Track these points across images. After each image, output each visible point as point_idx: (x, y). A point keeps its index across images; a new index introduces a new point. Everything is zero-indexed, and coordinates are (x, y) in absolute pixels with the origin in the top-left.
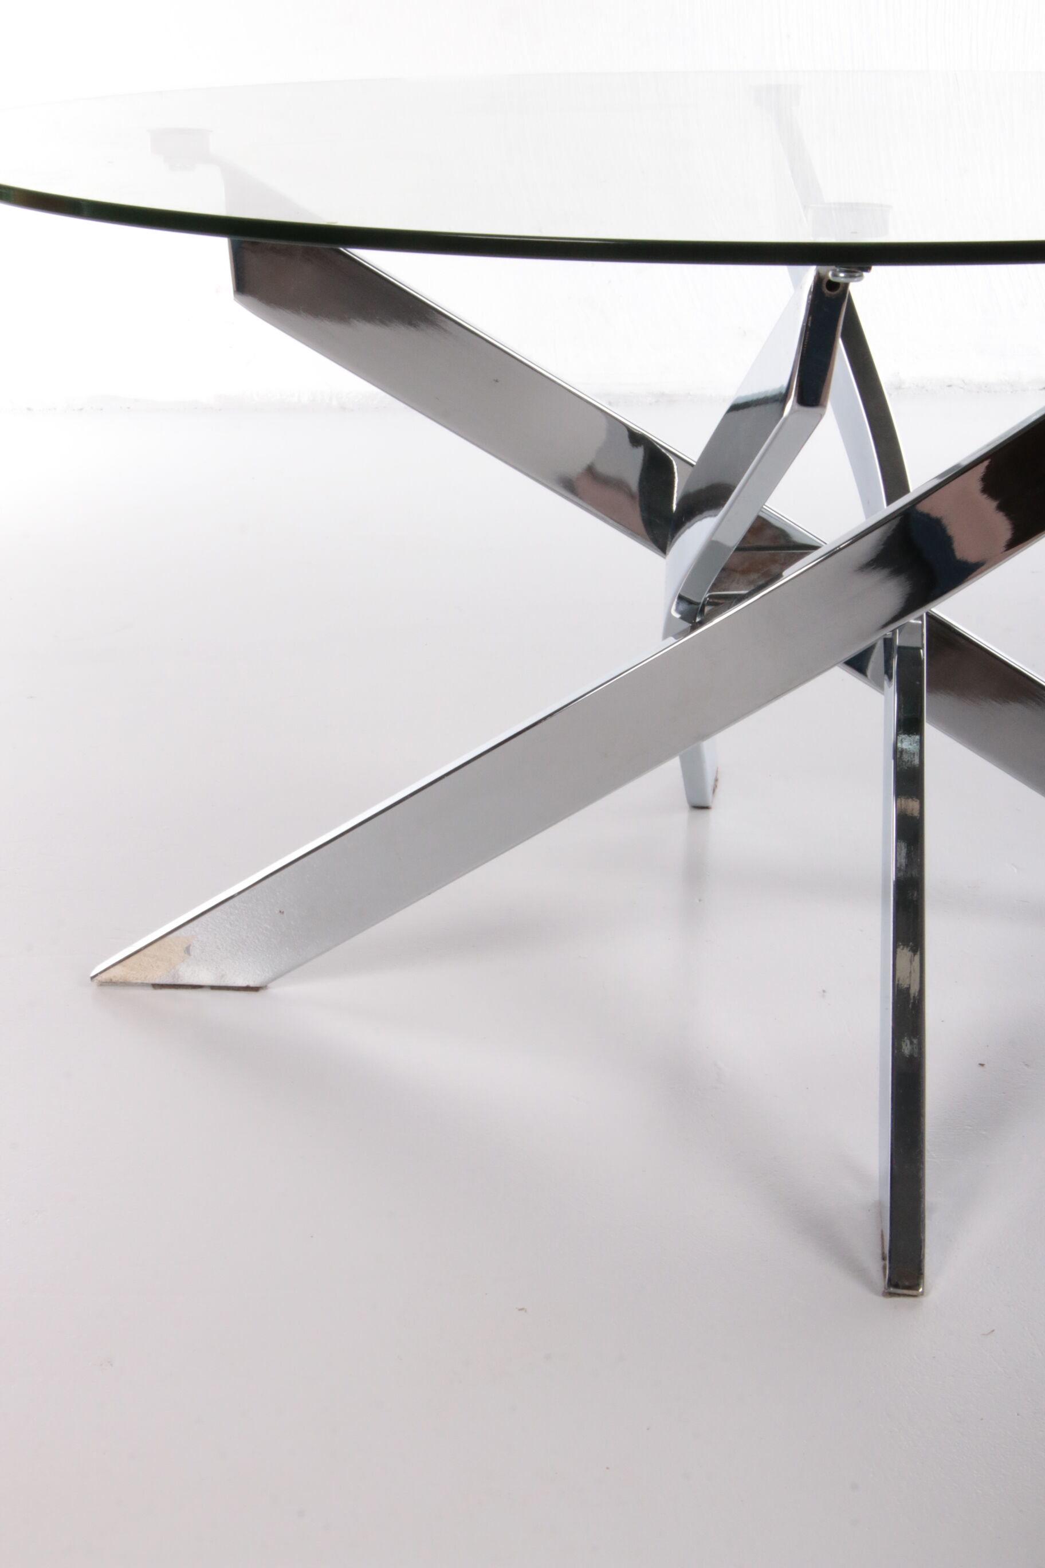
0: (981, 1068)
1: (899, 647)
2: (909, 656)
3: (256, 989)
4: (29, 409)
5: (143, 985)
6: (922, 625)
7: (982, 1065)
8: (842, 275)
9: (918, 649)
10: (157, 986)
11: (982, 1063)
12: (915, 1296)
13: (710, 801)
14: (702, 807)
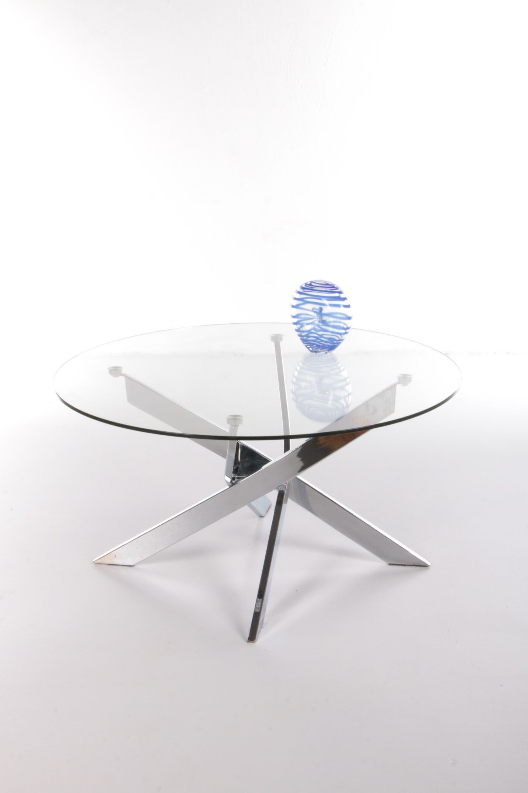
3: (132, 566)
5: (105, 564)
10: (109, 564)
12: (253, 642)
13: (263, 515)
14: (261, 517)
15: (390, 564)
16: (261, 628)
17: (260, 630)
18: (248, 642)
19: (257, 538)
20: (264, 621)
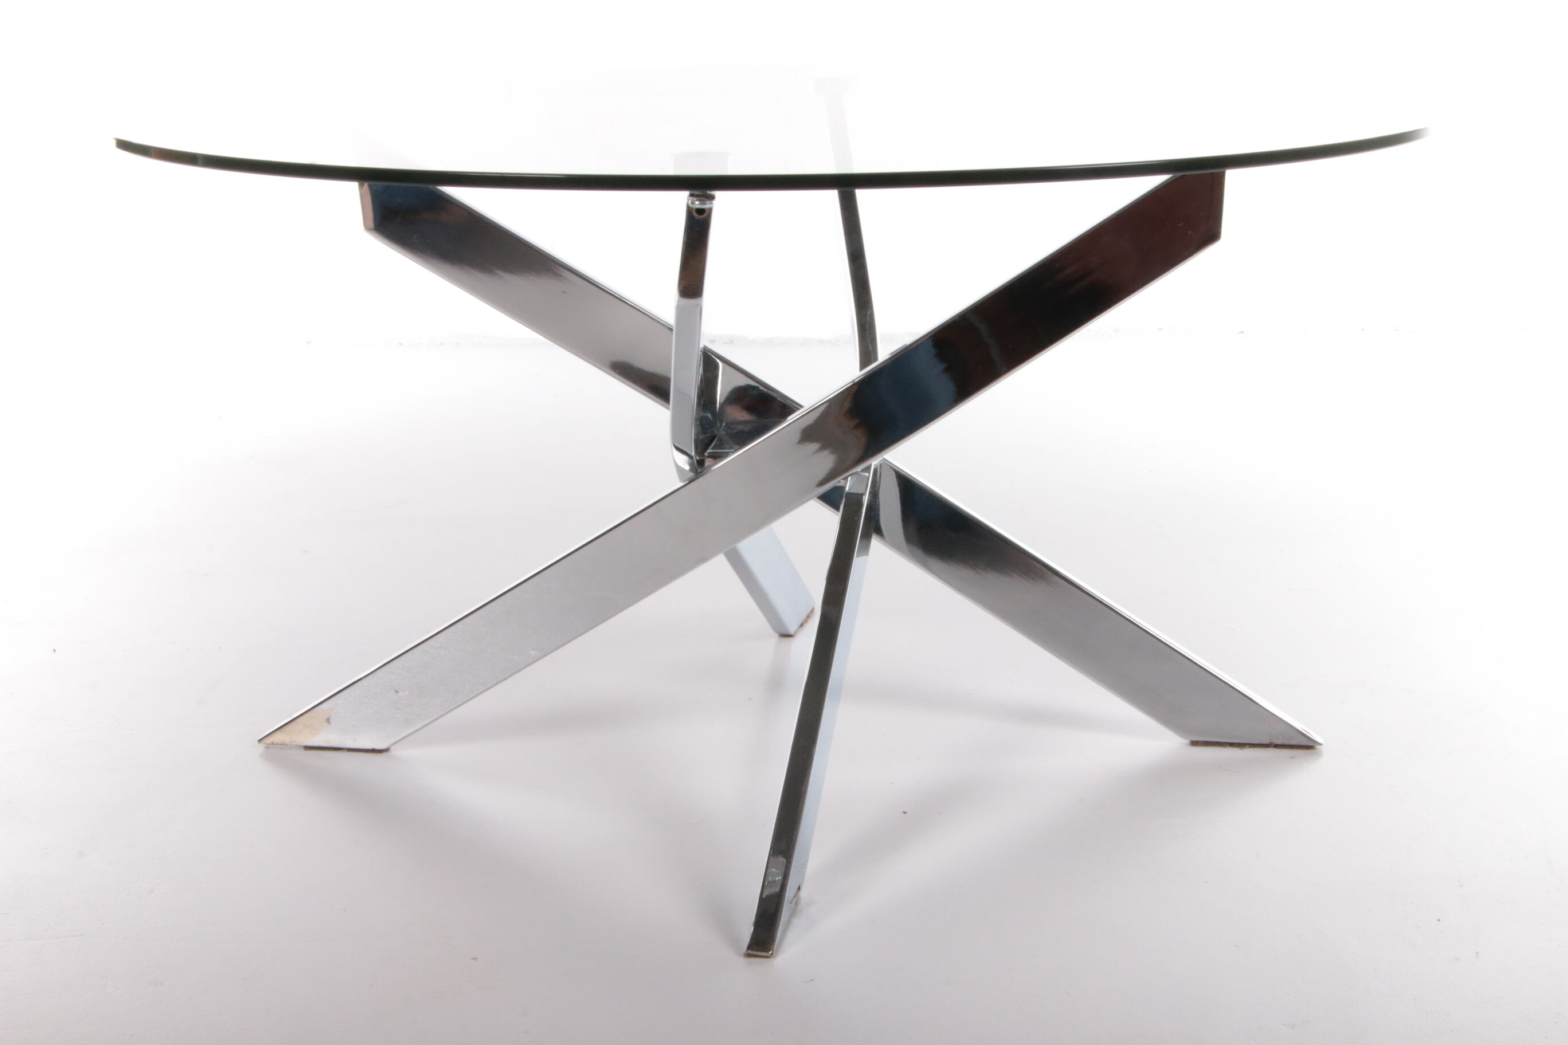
0: (904, 815)
1: (848, 494)
2: (854, 501)
3: (380, 751)
4: (401, 344)
5: (298, 747)
6: (869, 477)
7: (905, 813)
8: (697, 203)
9: (862, 495)
10: (308, 748)
11: (905, 811)
12: (767, 957)
13: (792, 631)
14: (786, 635)
15: (1194, 743)
16: (794, 913)
17: (789, 921)
18: (748, 955)
19: (775, 682)
20: (803, 893)
